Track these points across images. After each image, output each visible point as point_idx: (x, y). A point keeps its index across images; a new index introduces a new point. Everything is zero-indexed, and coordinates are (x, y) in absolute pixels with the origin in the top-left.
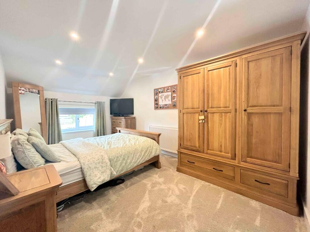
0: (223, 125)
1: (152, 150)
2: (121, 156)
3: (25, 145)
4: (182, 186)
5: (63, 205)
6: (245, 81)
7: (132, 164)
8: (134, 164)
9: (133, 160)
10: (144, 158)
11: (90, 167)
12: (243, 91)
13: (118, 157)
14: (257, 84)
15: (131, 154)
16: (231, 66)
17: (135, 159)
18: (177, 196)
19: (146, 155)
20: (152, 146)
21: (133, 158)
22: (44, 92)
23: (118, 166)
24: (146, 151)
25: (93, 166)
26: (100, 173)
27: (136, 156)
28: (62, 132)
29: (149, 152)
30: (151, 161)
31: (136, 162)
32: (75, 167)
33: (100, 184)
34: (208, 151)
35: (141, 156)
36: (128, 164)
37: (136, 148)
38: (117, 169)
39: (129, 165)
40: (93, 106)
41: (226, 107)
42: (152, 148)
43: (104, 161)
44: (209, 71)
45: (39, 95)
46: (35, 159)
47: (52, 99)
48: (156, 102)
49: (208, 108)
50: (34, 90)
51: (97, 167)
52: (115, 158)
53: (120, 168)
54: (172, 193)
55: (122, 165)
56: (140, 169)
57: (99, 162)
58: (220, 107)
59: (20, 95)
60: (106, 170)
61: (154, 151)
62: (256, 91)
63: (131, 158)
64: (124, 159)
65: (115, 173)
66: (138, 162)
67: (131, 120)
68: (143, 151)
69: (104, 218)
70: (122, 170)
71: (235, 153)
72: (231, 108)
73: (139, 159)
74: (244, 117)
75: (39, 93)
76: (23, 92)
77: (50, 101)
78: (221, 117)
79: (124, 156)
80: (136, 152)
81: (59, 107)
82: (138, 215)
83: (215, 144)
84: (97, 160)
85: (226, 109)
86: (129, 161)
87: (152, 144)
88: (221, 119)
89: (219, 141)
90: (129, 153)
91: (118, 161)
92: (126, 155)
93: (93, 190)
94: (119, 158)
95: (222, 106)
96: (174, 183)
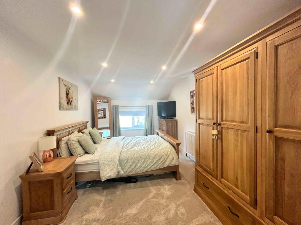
0: (239, 148)
1: (167, 158)
2: (132, 159)
3: (72, 141)
4: (182, 210)
5: (90, 184)
6: (269, 81)
7: (141, 168)
8: (144, 169)
9: (143, 165)
10: (156, 165)
11: (104, 163)
12: (268, 98)
13: (128, 160)
14: (293, 86)
15: (142, 159)
16: (249, 58)
17: (146, 164)
18: (167, 219)
19: (159, 162)
20: (168, 154)
21: (144, 162)
22: (111, 101)
23: (127, 168)
24: (160, 159)
25: (106, 163)
26: (110, 169)
27: (147, 162)
28: (121, 129)
29: (163, 160)
30: (165, 170)
31: (146, 168)
32: (95, 160)
33: (108, 178)
34: (222, 179)
35: (152, 163)
36: (138, 167)
37: (149, 154)
38: (126, 170)
39: (137, 169)
40: (144, 109)
41: (243, 122)
42: (168, 157)
43: (115, 160)
44: (222, 69)
45: (108, 104)
46: (76, 150)
47: (115, 106)
48: (192, 106)
49: (222, 120)
50: (106, 101)
51: (109, 164)
52: (125, 160)
53: (129, 170)
54: (165, 213)
55: (131, 167)
56: (159, 174)
57: (112, 161)
58: (236, 122)
59: (98, 104)
60: (114, 169)
61: (168, 160)
62: (291, 98)
63: (141, 163)
64: (134, 162)
65: (122, 173)
66: (148, 167)
67: (172, 123)
68: (156, 158)
69: (101, 205)
70: (130, 172)
71: (255, 197)
72: (250, 125)
73: (150, 165)
74: (269, 143)
75: (108, 103)
76: (99, 103)
77: (114, 107)
78: (237, 136)
79: (135, 159)
80: (148, 158)
81: (120, 111)
82: (120, 217)
83: (230, 173)
84: (110, 159)
85: (242, 124)
86: (139, 165)
87: (169, 153)
88: (237, 138)
89: (234, 170)
90: (140, 158)
91: (128, 163)
92: (137, 159)
93: (102, 181)
94: (130, 160)
95: (237, 119)
96: (178, 203)
